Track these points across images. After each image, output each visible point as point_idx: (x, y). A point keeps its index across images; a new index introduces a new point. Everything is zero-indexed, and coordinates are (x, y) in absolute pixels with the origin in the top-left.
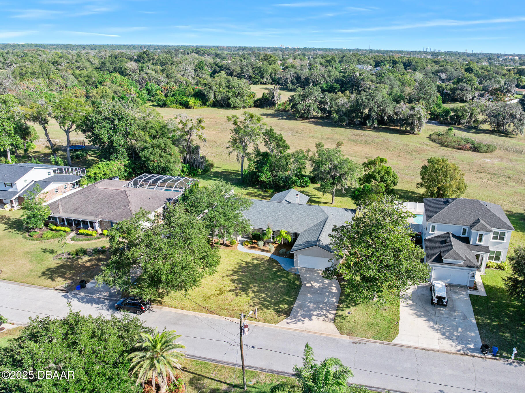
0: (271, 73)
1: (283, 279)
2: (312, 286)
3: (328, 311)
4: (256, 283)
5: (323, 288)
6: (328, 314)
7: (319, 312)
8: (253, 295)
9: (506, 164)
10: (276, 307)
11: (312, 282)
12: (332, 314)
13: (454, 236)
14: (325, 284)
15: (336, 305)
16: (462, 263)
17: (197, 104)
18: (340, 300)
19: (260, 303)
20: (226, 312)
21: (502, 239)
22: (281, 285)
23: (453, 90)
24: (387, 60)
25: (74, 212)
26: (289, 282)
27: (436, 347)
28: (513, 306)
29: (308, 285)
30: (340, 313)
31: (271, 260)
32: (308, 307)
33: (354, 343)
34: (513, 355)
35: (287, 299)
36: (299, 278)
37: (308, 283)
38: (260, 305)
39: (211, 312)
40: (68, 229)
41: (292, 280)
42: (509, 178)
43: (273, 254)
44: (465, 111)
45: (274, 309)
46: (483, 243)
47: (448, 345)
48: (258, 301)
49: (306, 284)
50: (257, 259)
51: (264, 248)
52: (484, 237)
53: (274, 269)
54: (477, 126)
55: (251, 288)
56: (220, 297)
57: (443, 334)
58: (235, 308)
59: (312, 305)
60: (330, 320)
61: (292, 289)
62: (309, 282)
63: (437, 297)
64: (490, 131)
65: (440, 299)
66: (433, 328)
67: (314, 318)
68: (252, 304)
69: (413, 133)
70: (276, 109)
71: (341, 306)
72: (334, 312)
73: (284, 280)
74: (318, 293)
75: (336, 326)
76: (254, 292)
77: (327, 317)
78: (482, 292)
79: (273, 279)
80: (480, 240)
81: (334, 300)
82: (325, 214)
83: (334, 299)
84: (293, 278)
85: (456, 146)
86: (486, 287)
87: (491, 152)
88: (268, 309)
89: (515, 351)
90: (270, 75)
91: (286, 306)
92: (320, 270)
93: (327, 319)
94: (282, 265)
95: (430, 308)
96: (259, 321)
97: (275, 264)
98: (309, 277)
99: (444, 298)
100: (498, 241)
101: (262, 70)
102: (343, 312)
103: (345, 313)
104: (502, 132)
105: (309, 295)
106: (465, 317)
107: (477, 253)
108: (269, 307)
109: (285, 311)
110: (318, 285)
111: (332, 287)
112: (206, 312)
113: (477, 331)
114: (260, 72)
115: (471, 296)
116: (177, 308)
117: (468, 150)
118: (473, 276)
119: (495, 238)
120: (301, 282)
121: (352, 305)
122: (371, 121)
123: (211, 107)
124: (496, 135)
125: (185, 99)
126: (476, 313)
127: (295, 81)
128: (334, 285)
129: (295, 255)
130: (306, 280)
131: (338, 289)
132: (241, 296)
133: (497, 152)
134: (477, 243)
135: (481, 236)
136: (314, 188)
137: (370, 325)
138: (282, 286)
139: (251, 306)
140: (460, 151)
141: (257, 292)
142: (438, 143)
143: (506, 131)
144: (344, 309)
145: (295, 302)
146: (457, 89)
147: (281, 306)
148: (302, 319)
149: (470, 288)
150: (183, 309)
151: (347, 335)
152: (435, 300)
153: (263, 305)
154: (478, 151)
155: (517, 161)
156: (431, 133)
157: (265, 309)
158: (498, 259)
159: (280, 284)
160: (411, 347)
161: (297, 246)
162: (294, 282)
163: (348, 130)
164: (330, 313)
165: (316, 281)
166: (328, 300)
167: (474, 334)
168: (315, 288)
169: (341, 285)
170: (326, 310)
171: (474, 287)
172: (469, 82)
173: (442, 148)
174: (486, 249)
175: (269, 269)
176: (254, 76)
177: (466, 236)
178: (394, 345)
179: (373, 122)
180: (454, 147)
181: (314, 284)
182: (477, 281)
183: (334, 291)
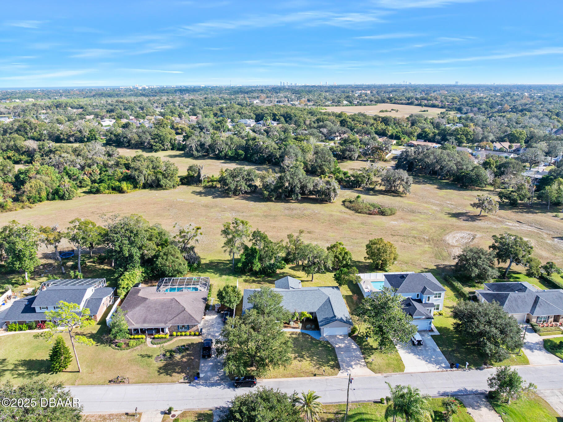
4: (305, 351)
5: (347, 347)
8: (309, 359)
9: (409, 225)
10: (329, 364)
11: (338, 344)
12: (363, 362)
13: (413, 300)
14: (347, 344)
15: (362, 356)
16: (424, 317)
18: (362, 352)
20: (302, 374)
21: (440, 297)
23: (343, 151)
26: (324, 346)
27: (427, 370)
28: (456, 338)
29: (337, 346)
30: (367, 361)
31: (302, 334)
32: (346, 360)
33: (385, 377)
34: (467, 366)
35: (331, 358)
36: (328, 343)
38: (318, 365)
39: (294, 376)
41: (325, 344)
42: (415, 238)
43: (301, 329)
45: (328, 366)
46: (430, 302)
47: (433, 367)
48: (314, 362)
49: (335, 346)
50: (293, 334)
51: (294, 326)
52: (431, 298)
53: (309, 340)
54: (374, 188)
55: (304, 354)
57: (426, 361)
58: (306, 371)
59: (348, 359)
60: (364, 366)
61: (330, 351)
63: (417, 341)
64: (384, 191)
65: (419, 342)
66: (419, 358)
67: (354, 366)
68: (313, 365)
69: (330, 202)
71: (365, 356)
72: (363, 360)
73: (320, 346)
74: (347, 351)
75: (370, 369)
76: (308, 357)
77: (361, 365)
78: (437, 333)
79: (313, 346)
80: (429, 300)
81: (359, 353)
82: (326, 295)
85: (368, 212)
86: (437, 328)
87: (394, 214)
89: (467, 364)
91: (334, 362)
92: (338, 335)
94: (313, 336)
95: (413, 348)
96: (326, 376)
97: (307, 336)
98: (334, 341)
99: (421, 341)
100: (437, 298)
102: (368, 359)
103: (370, 360)
104: (393, 192)
105: (342, 353)
106: (434, 350)
107: (427, 308)
108: (324, 365)
109: (336, 366)
110: (343, 345)
111: (352, 345)
112: (291, 377)
113: (443, 356)
114: (161, 140)
115: (432, 336)
116: (272, 378)
117: (377, 215)
118: (430, 324)
119: (436, 297)
120: (331, 345)
121: (370, 354)
122: (296, 195)
124: (390, 195)
125: (117, 183)
126: (438, 345)
129: (321, 329)
130: (334, 343)
131: (356, 346)
132: (302, 361)
133: (398, 213)
134: (427, 302)
135: (429, 297)
137: (388, 365)
138: (322, 350)
140: (372, 216)
141: (310, 357)
142: (353, 210)
143: (396, 191)
144: (368, 357)
145: (337, 359)
146: (346, 150)
148: (348, 368)
149: (430, 331)
150: (276, 378)
151: (379, 373)
152: (416, 343)
154: (385, 215)
155: (415, 220)
156: (344, 200)
157: (323, 367)
158: (438, 309)
159: (320, 349)
160: (415, 373)
161: (321, 321)
162: (327, 345)
163: (278, 204)
164: (361, 362)
165: (340, 343)
166: (355, 354)
167: (442, 357)
168: (342, 348)
169: (357, 343)
170: (358, 360)
171: (431, 330)
173: (357, 214)
174: (432, 305)
175: (306, 340)
177: (419, 298)
178: (406, 373)
180: (366, 213)
181: (340, 345)
182: (433, 326)
183: (354, 347)
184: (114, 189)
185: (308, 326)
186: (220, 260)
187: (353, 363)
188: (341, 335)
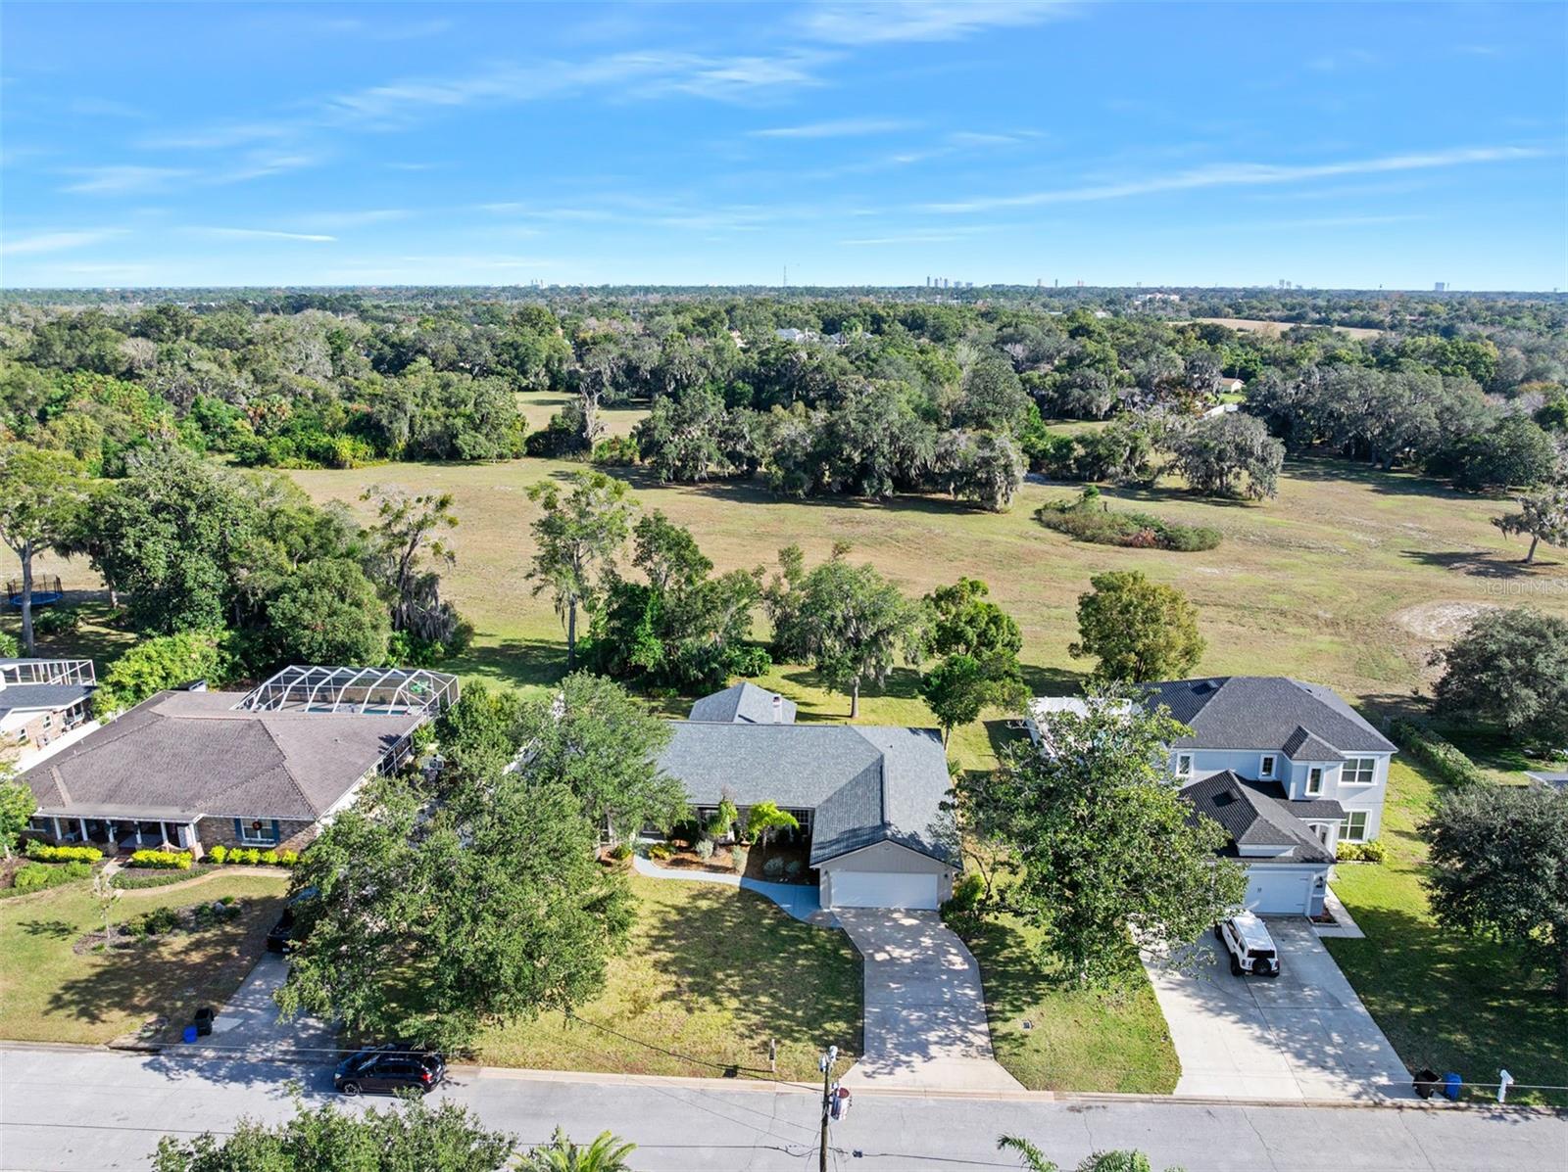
0: (549, 359)
1: (802, 947)
2: (892, 958)
3: (965, 1027)
4: (731, 967)
5: (924, 962)
6: (969, 1035)
7: (942, 1034)
8: (734, 1003)
9: (1264, 578)
10: (817, 1033)
11: (888, 948)
12: (981, 1033)
13: (1243, 781)
14: (928, 948)
15: (981, 1006)
16: (1290, 853)
17: (360, 454)
18: (986, 990)
19: (765, 1026)
20: (674, 1063)
21: (1367, 777)
22: (803, 966)
23: (1062, 389)
24: (856, 315)
25: (109, 797)
26: (820, 952)
27: (1295, 1095)
28: (1445, 958)
29: (880, 957)
30: (1002, 1028)
31: (744, 894)
32: (906, 1021)
33: (1072, 1109)
34: (1503, 1092)
35: (837, 1003)
36: (844, 940)
37: (877, 951)
38: (768, 1031)
39: (632, 1069)
40: (95, 854)
41: (829, 946)
42: (1283, 614)
43: (744, 876)
44: (1118, 443)
45: (813, 1039)
46: (1323, 794)
47: (1324, 1086)
48: (755, 1019)
49: (872, 955)
50: (702, 896)
51: (716, 862)
52: (1325, 777)
53: (766, 921)
54: (1151, 482)
55: (721, 982)
56: (641, 1018)
57: (1299, 1055)
58: (699, 1048)
59: (915, 1015)
60: (983, 1051)
61: (841, 973)
62: (881, 949)
63: (1252, 953)
64: (1186, 492)
65: (1261, 957)
66: (1261, 1039)
67: (933, 1050)
68: (742, 1030)
69: (993, 510)
70: (592, 458)
71: (997, 1007)
72: (984, 1027)
73: (806, 951)
74: (917, 978)
75: (1006, 1066)
76: (733, 993)
77: (970, 1044)
78: (1349, 929)
79: (775, 952)
80: (1315, 787)
81: (971, 993)
82: (872, 748)
83: (968, 991)
84: (829, 940)
85: (1118, 537)
86: (1353, 912)
87: (1211, 547)
88: (796, 1040)
89: (1507, 1080)
90: (546, 366)
91: (842, 1025)
92: (895, 911)
93: (972, 1051)
94: (785, 906)
95: (1233, 986)
96: (783, 1079)
97: (762, 906)
98: (874, 933)
99: (1271, 954)
100: (1356, 784)
101: (522, 350)
102: (1010, 1023)
103: (1016, 1025)
104: (1219, 494)
105: (893, 986)
106: (1336, 1004)
107: (1311, 821)
108: (797, 1035)
109: (845, 1041)
110: (908, 954)
111: (950, 957)
112: (615, 1070)
113: (1380, 1037)
114: (517, 357)
115: (1325, 941)
116: (524, 1065)
117: (1150, 546)
118: (1321, 885)
119: (1348, 776)
120: (855, 949)
121: (1025, 1002)
122: (875, 483)
123: (403, 461)
124: (1207, 503)
125: (325, 440)
126: (1358, 985)
127: (621, 379)
128: (953, 951)
129: (822, 873)
130: (870, 943)
131: (966, 960)
132: (702, 1010)
133: (1225, 546)
134: (1308, 793)
135: (1316, 775)
136: (784, 677)
137: (1099, 1054)
138: (808, 967)
139: (742, 1036)
140: (1131, 549)
141: (744, 992)
142: (1067, 532)
143: (1228, 489)
144: (1009, 1015)
145: (863, 1011)
146: (1072, 385)
147: (828, 1026)
148: (903, 1057)
149: (1317, 919)
150: (544, 1067)
151: (1046, 1088)
152: (1247, 962)
153: (777, 1029)
154: (1177, 549)
155: (1284, 567)
156: (1040, 506)
157: (787, 1042)
158: (1357, 833)
159: (800, 962)
160: (1229, 1102)
161: (822, 846)
162: (836, 951)
163: (814, 509)
164: (971, 1031)
165: (899, 944)
166: (954, 995)
167: (1376, 1045)
168: (903, 964)
169: (971, 949)
170: (959, 1023)
171: (1327, 919)
172: (1101, 366)
173: (1081, 544)
174: (1333, 809)
175: (753, 922)
176: (499, 368)
177: (1273, 777)
178: (1183, 1101)
179: (881, 482)
180: (1111, 542)
181: (897, 953)
182: (1331, 900)
183: (958, 967)
184: (313, 455)
185: (776, 863)
186: (541, 641)
187: (933, 1036)
188: (909, 913)
